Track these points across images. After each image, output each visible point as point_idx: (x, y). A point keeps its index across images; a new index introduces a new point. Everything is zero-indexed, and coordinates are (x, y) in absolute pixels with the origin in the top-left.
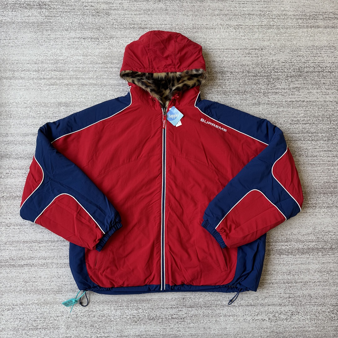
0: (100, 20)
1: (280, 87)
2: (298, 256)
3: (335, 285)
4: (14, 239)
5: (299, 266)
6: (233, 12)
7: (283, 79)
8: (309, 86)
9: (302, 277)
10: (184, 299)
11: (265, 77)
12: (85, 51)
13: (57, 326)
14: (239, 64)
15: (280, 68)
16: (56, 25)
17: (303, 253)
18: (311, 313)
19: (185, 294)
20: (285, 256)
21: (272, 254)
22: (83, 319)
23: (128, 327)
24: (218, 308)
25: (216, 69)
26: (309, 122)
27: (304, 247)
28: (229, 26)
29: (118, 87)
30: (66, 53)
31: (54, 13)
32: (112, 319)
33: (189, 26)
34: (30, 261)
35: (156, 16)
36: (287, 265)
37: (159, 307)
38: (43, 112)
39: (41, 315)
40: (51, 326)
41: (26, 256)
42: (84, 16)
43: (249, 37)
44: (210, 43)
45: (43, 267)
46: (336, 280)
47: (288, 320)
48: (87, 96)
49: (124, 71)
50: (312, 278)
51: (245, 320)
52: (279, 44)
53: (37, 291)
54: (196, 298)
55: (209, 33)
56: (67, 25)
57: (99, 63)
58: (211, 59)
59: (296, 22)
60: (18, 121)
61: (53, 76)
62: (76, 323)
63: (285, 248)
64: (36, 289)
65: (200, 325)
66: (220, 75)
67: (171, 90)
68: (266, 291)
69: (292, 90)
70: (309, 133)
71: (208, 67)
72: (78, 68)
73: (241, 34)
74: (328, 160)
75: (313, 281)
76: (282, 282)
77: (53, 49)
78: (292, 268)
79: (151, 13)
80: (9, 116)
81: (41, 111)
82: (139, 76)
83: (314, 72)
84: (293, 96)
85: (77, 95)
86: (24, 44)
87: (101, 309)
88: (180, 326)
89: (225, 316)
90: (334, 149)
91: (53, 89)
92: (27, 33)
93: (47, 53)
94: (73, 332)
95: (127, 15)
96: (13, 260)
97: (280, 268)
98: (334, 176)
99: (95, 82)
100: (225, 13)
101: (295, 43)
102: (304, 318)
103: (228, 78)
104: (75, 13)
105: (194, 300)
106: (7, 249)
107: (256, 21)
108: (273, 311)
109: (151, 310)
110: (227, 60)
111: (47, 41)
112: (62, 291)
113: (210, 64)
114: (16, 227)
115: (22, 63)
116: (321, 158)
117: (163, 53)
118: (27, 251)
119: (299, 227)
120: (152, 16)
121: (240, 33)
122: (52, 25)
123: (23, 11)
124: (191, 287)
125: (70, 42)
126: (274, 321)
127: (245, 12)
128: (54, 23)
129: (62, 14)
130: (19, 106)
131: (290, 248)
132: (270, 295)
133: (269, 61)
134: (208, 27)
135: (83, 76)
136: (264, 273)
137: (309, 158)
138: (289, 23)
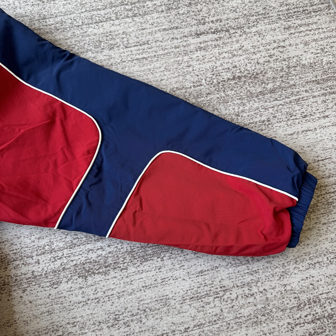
2: (132, 269)
3: (243, 325)
5: (138, 294)
20: (98, 278)
36: (106, 299)
46: (242, 311)
50: (177, 319)
63: (97, 257)
70: (127, 4)
74: (173, 46)
75: (182, 328)
78: (119, 305)
90: (183, 24)
97: (89, 312)
98: (192, 74)
116: (158, 43)
131: (110, 253)
137: (132, 49)
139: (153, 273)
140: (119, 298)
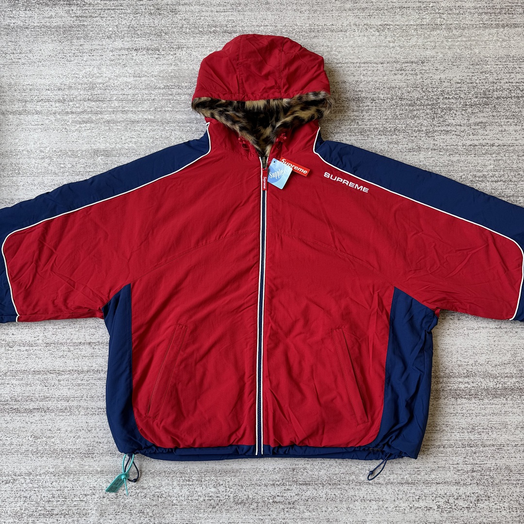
0: (162, 21)
1: (453, 121)
2: (486, 401)
4: (19, 367)
5: (489, 417)
6: (374, 4)
7: (458, 109)
8: (502, 120)
9: (494, 436)
10: (294, 470)
11: (428, 107)
12: (137, 69)
13: (84, 511)
14: (385, 86)
15: (453, 93)
16: (92, 29)
17: (495, 396)
18: (511, 498)
19: (296, 462)
20: (464, 401)
21: (443, 397)
22: (127, 501)
23: (200, 515)
24: (351, 487)
25: (348, 94)
26: (503, 178)
27: (498, 386)
28: (368, 27)
29: (188, 124)
30: (107, 72)
31: (90, 11)
32: (174, 502)
33: (304, 27)
34: (44, 403)
35: (250, 13)
36: (468, 415)
37: (253, 483)
38: (70, 166)
39: (59, 492)
40: (74, 511)
41: (37, 396)
42: (137, 15)
43: (401, 43)
44: (337, 53)
45: (64, 414)
47: (472, 510)
48: (140, 139)
49: (197, 99)
50: (511, 438)
51: (397, 508)
52: (450, 54)
53: (54, 453)
54: (315, 470)
55: (337, 38)
56: (110, 29)
57: (159, 88)
58: (340, 79)
59: (478, 19)
60: (30, 180)
61: (86, 108)
62: (115, 506)
63: (465, 388)
64: (52, 449)
65: (321, 515)
66: (355, 104)
67: (274, 127)
68: (432, 459)
69: (474, 127)
71: (335, 92)
72: (125, 96)
73: (389, 39)
75: (514, 444)
76: (460, 444)
77: (87, 67)
78: (476, 420)
79: (243, 9)
80: (17, 171)
81: (67, 163)
82: (221, 105)
83: (509, 98)
84: (475, 136)
85: (123, 137)
86: (43, 59)
87: (157, 484)
88: (287, 515)
89: (363, 500)
91: (86, 128)
92: (47, 43)
93: (78, 73)
94: (110, 521)
95: (204, 13)
96: (16, 401)
97: (457, 420)
99: (153, 117)
100: (362, 7)
101: (477, 51)
102: (499, 507)
103: (367, 108)
104: (123, 11)
105: (310, 473)
106: (8, 384)
107: (413, 18)
108: (446, 494)
109: (240, 487)
110: (366, 79)
111: (79, 54)
112: (93, 454)
113: (338, 87)
114: (23, 348)
115: (38, 90)
117: (260, 69)
118: (38, 386)
119: (489, 352)
120: (245, 13)
121: (386, 38)
122: (86, 29)
123: (42, 10)
124: (305, 450)
125: (114, 55)
126: (448, 511)
127: (394, 4)
128: (89, 27)
129: (102, 13)
130: (32, 156)
131: (473, 387)
132: (439, 466)
133: (435, 80)
134: (335, 29)
135: (133, 108)
136: (430, 429)
138: (468, 20)
139: (500, 406)
140: (476, 416)
